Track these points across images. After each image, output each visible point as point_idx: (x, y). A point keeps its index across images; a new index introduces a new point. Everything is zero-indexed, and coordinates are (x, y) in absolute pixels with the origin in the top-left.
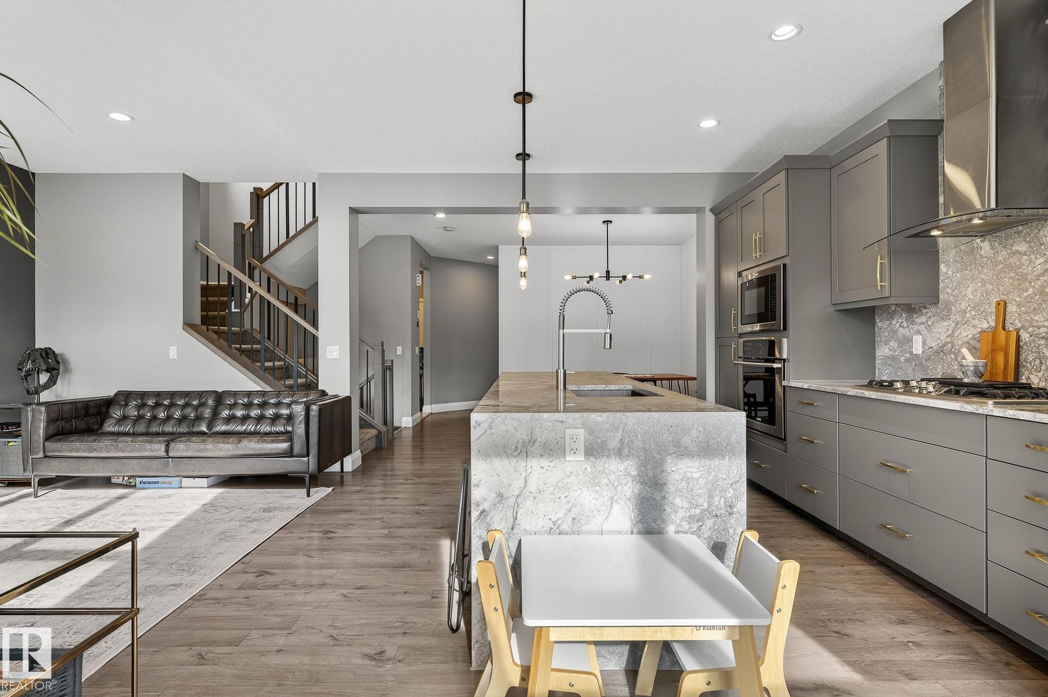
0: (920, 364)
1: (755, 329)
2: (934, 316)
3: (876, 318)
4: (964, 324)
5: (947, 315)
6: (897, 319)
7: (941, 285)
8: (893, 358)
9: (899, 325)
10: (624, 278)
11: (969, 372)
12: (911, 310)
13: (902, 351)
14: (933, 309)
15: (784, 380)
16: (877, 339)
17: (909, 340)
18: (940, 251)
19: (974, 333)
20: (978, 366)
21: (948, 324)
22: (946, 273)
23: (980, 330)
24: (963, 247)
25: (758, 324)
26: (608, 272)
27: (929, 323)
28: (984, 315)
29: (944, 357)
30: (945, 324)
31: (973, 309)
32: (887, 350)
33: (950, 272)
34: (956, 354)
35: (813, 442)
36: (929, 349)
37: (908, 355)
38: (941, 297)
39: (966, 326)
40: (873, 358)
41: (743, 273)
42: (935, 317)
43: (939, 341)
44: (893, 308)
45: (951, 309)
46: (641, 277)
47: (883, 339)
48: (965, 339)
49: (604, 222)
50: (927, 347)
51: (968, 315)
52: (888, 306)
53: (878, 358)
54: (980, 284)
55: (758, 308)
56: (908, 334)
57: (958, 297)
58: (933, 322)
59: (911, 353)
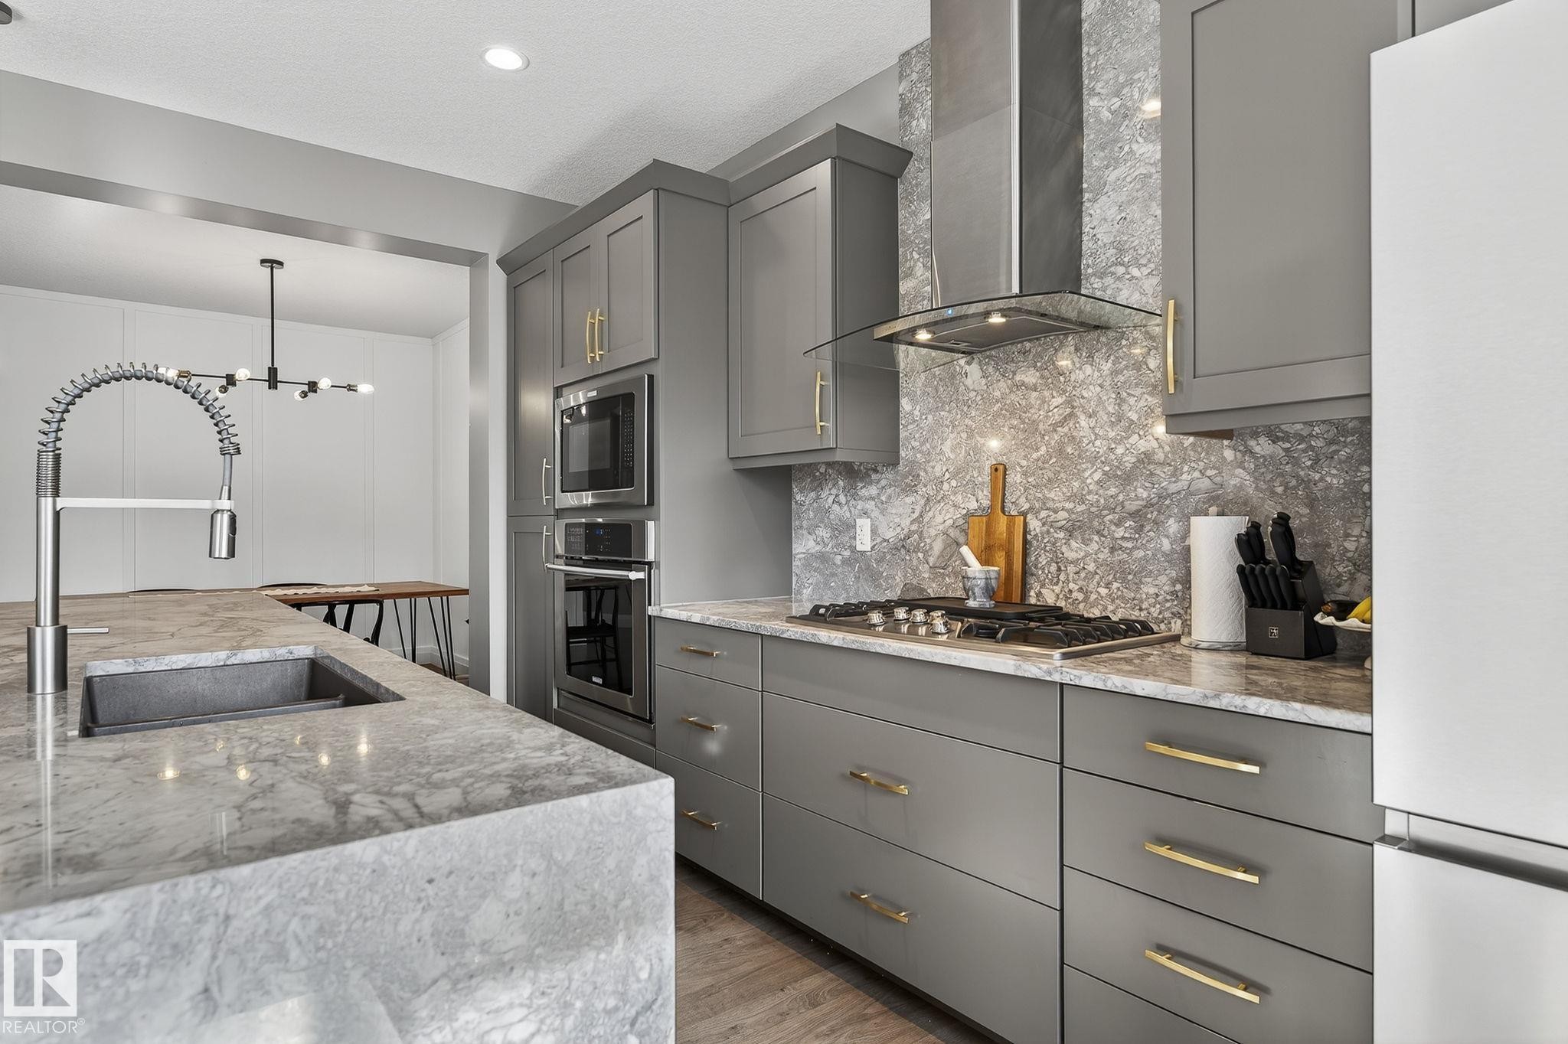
0: (869, 567)
1: (585, 502)
2: (891, 486)
3: (794, 487)
4: (939, 502)
5: (913, 484)
6: (830, 489)
7: (903, 434)
8: (823, 558)
9: (832, 498)
10: (313, 387)
11: (976, 590)
12: (853, 474)
13: (837, 545)
14: (889, 475)
15: (650, 605)
16: (795, 523)
17: (850, 527)
18: (901, 375)
19: (954, 518)
20: (990, 579)
21: (914, 501)
22: (911, 413)
23: (965, 511)
24: (937, 371)
25: (590, 493)
26: (273, 372)
27: (883, 498)
28: (973, 487)
29: (908, 558)
30: (909, 500)
31: (954, 476)
32: (811, 543)
33: (917, 413)
34: (925, 552)
35: (712, 729)
36: (881, 543)
37: (847, 553)
38: (902, 453)
39: (942, 504)
40: (789, 556)
41: (564, 389)
42: (892, 489)
43: (899, 530)
44: (822, 470)
45: (919, 475)
46: (351, 388)
47: (805, 524)
48: (941, 527)
49: (263, 261)
50: (879, 540)
51: (946, 486)
52: (813, 466)
53: (798, 556)
54: (964, 435)
55: (591, 460)
56: (848, 515)
57: (929, 454)
58: (890, 497)
59: (853, 549)
